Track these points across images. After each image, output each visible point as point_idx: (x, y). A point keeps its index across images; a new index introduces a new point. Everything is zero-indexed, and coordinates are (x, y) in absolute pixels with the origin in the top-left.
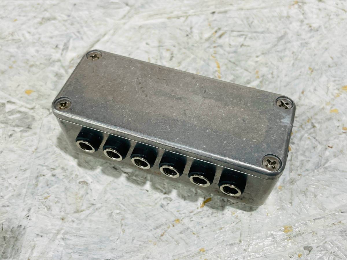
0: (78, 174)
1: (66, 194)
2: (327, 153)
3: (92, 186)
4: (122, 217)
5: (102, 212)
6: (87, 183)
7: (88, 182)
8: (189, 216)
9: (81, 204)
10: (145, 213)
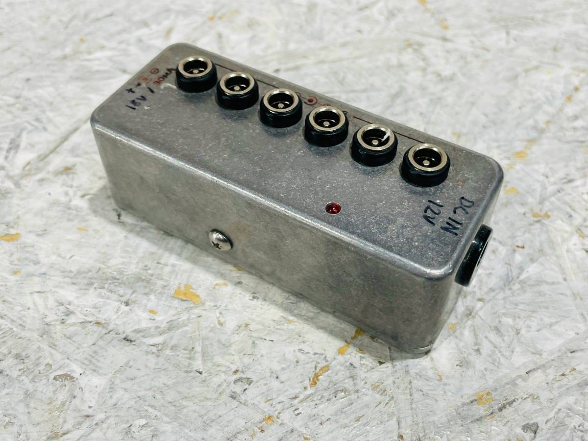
0: (50, 362)
1: (27, 406)
2: (518, 258)
3: (83, 381)
4: (151, 431)
5: (108, 428)
6: (72, 378)
7: (73, 375)
8: (292, 406)
9: (61, 420)
10: (201, 416)
